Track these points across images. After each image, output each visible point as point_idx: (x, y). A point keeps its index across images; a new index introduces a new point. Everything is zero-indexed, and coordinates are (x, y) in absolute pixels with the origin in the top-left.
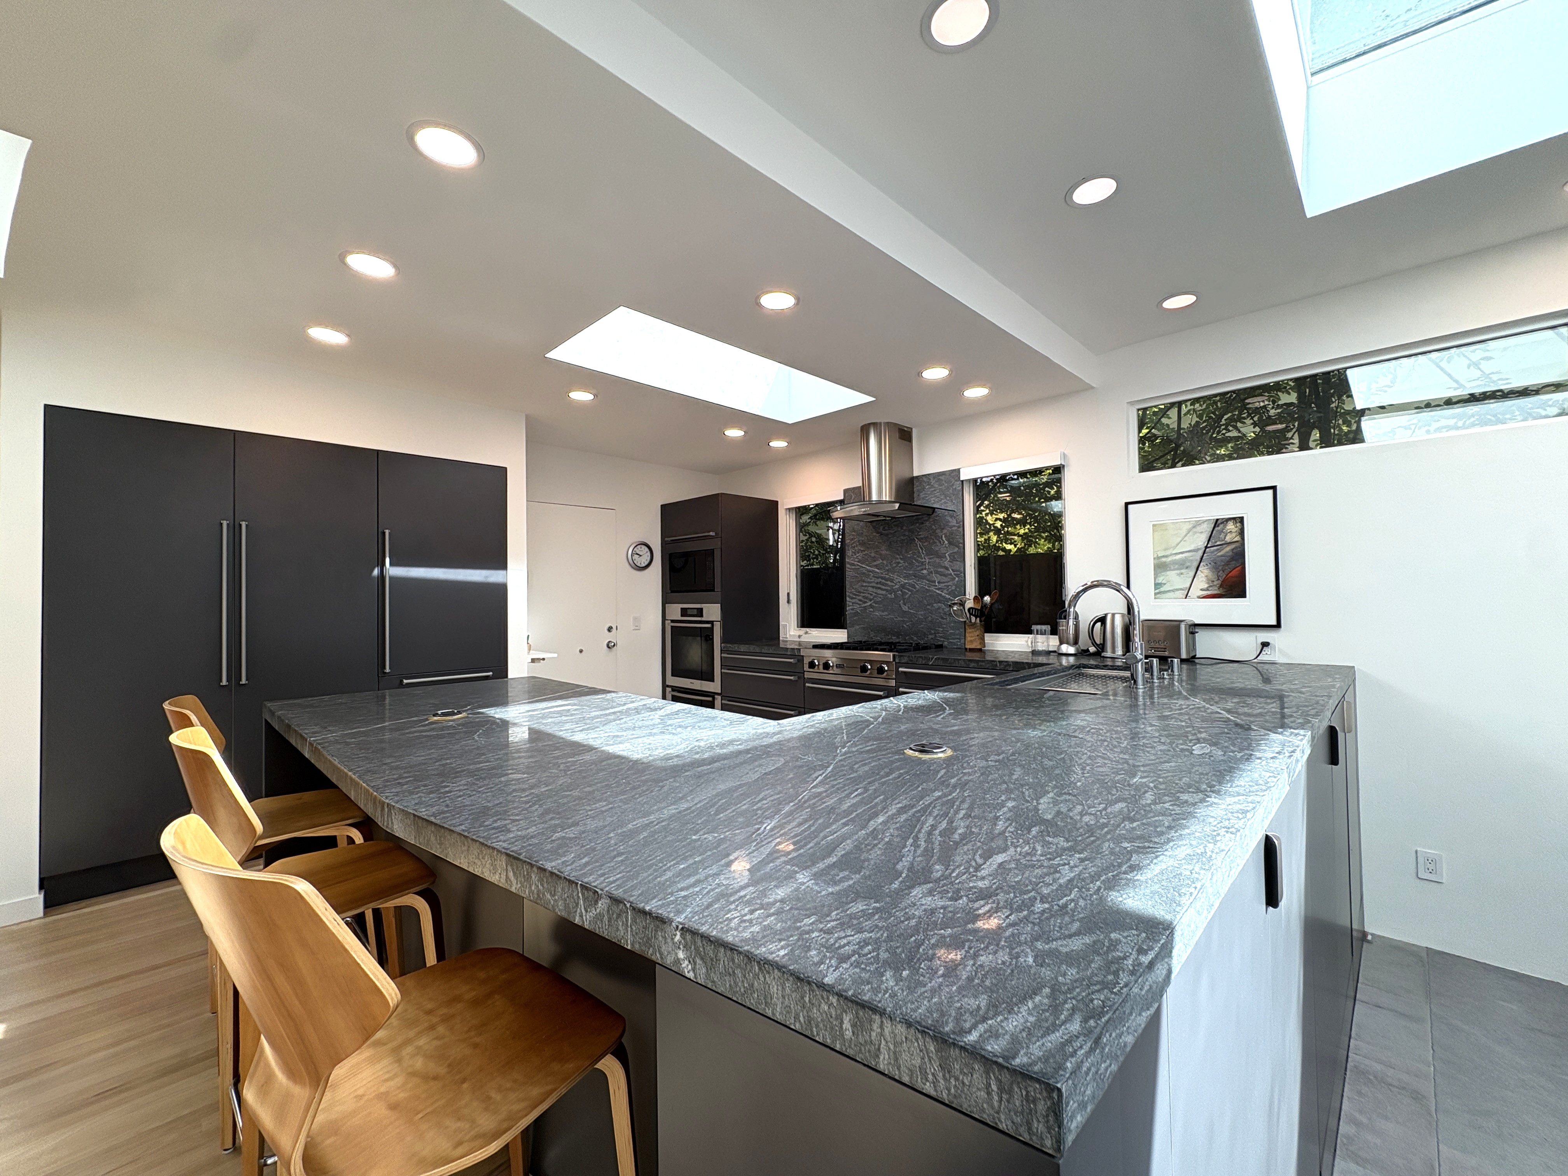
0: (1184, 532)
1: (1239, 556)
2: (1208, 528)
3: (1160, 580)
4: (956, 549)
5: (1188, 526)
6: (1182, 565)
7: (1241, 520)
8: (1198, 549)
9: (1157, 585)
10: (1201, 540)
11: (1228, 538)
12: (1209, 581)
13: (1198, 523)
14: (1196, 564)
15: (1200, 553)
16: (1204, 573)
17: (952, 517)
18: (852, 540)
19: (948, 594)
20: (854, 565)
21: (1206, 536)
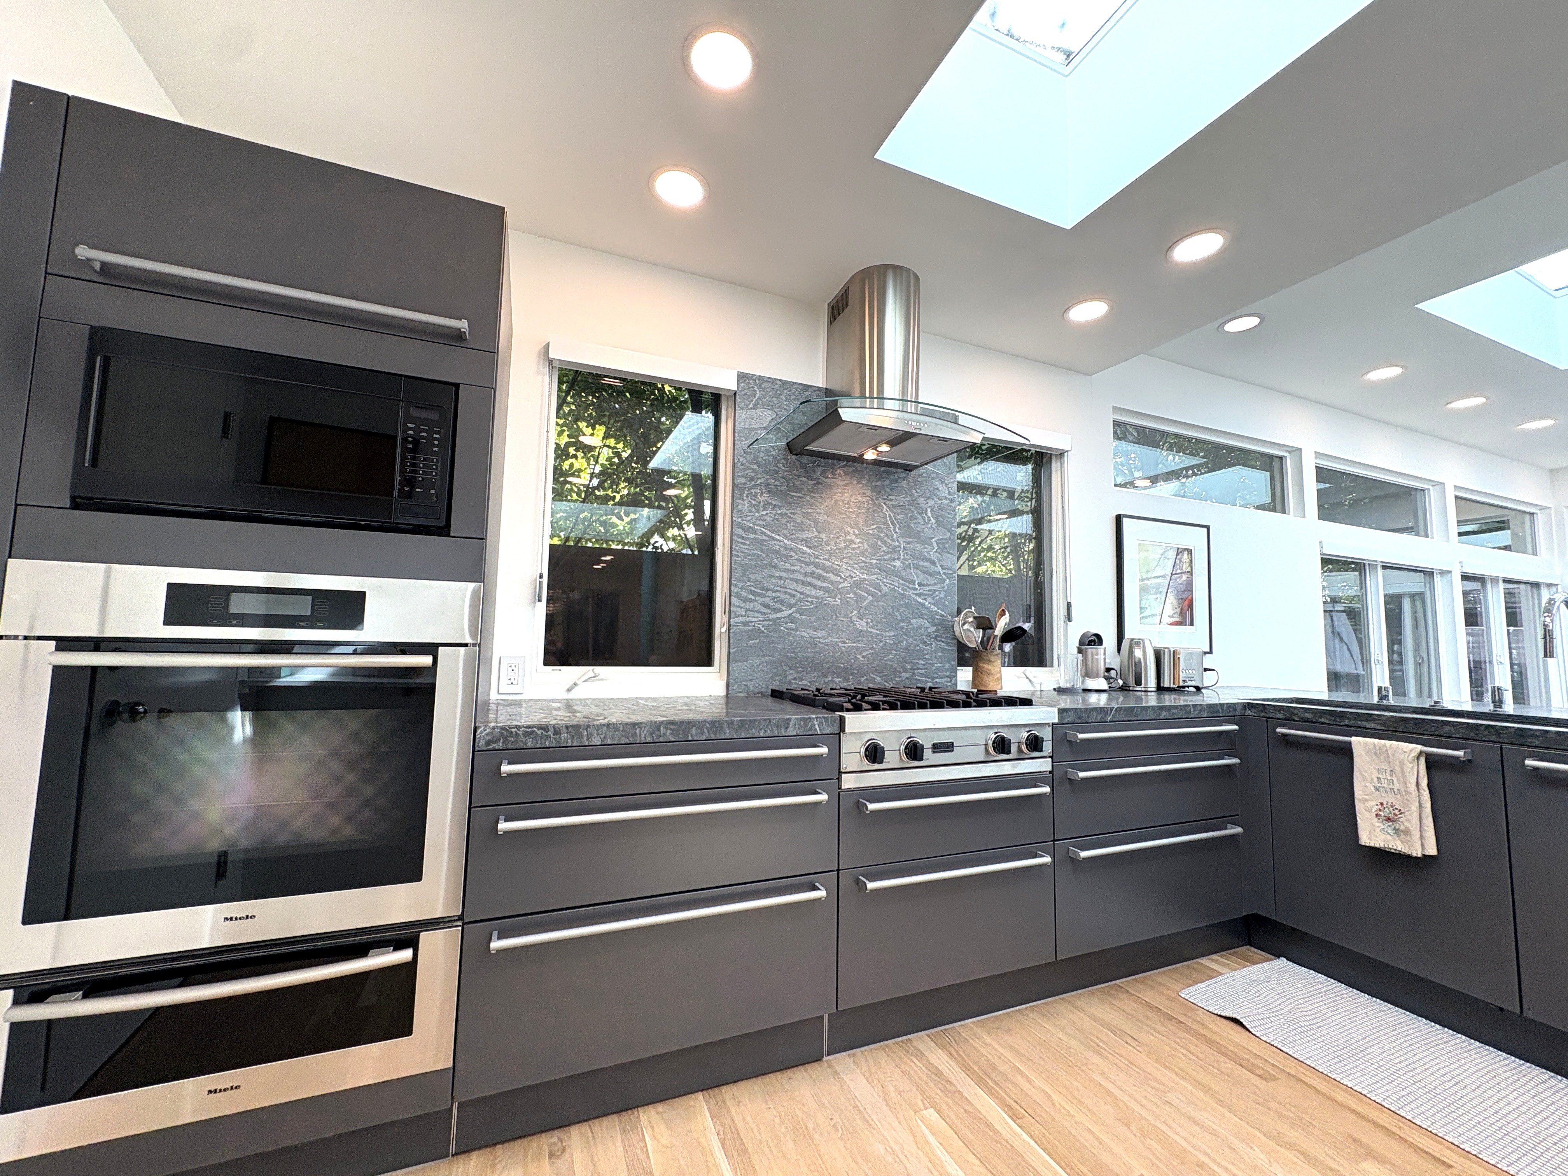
0: (1158, 556)
1: (1190, 585)
2: (1172, 554)
3: (1144, 603)
4: (947, 535)
5: (1161, 551)
6: (1159, 587)
7: (1190, 552)
8: (1166, 576)
9: (1142, 609)
10: (1169, 567)
11: (1184, 569)
12: (1174, 605)
13: (1168, 549)
14: (1165, 589)
15: (1169, 579)
16: (1172, 600)
17: (942, 482)
18: (752, 479)
19: (934, 604)
20: (755, 532)
21: (1171, 562)
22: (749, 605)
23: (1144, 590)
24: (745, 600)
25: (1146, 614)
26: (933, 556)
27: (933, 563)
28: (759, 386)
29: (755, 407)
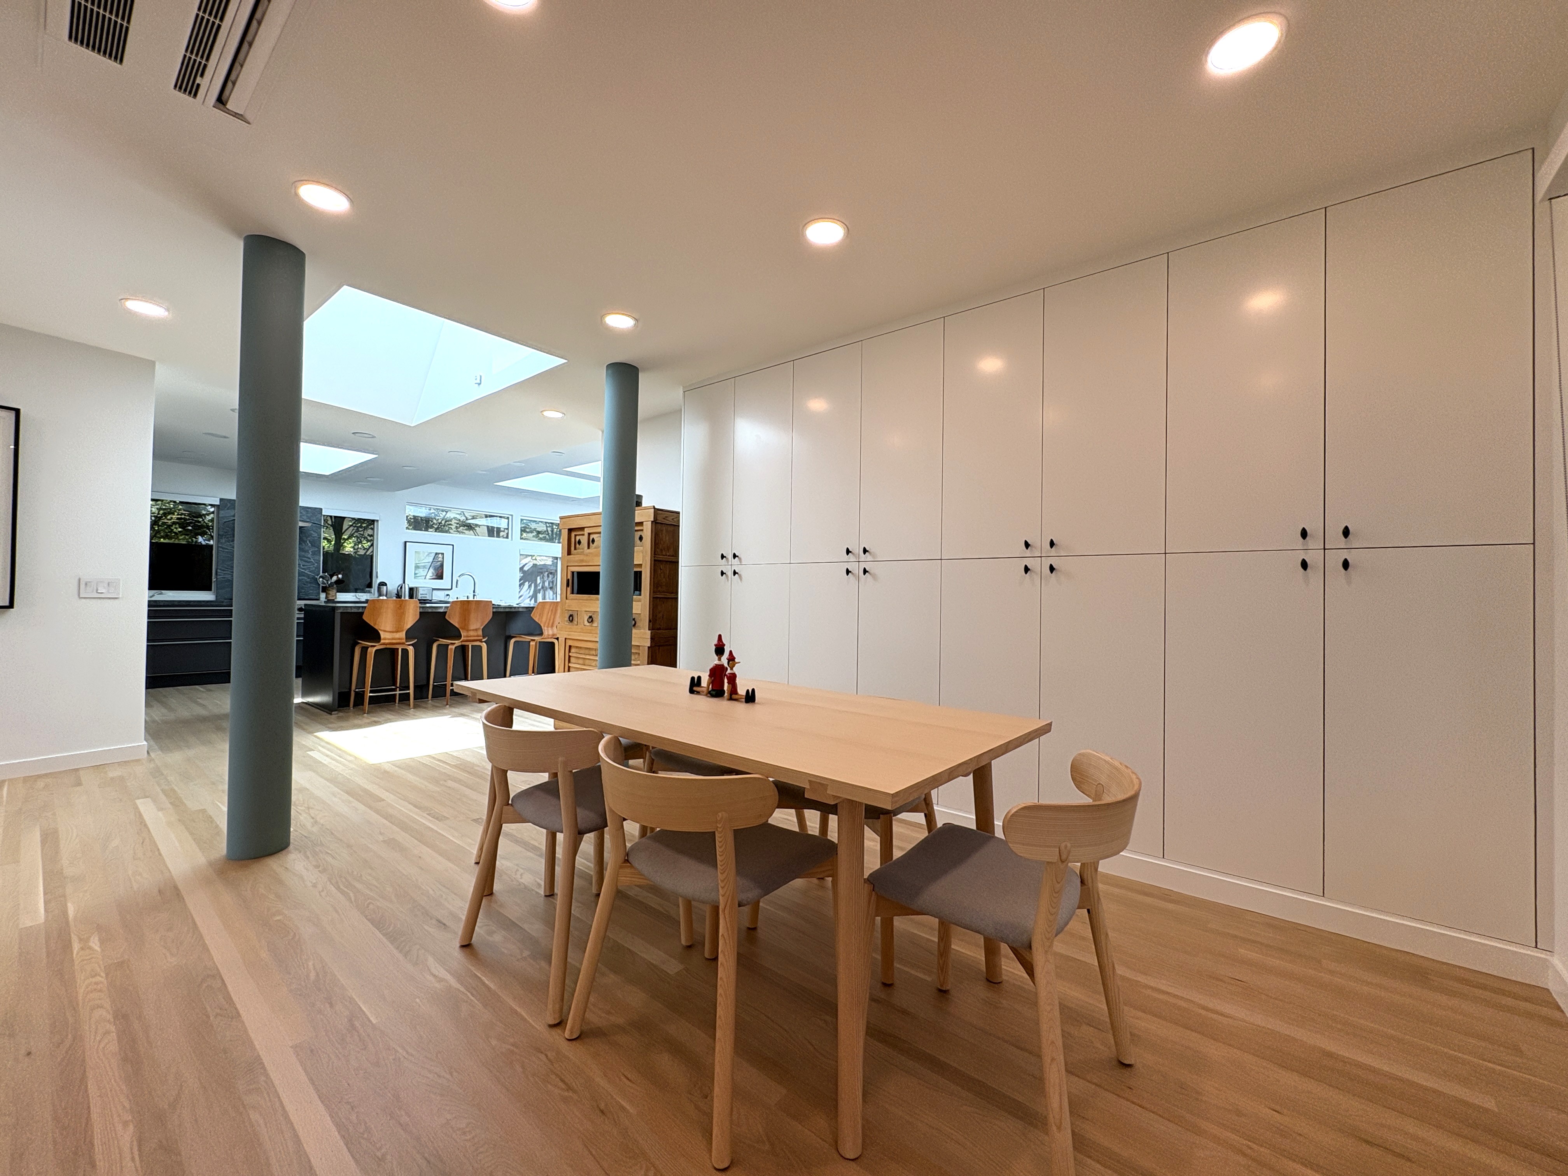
0: (425, 555)
1: (442, 566)
2: (434, 555)
3: (416, 572)
4: (317, 549)
5: (427, 554)
6: (424, 567)
7: (443, 554)
8: (429, 562)
9: (415, 574)
10: (431, 559)
11: (440, 559)
12: (433, 573)
13: (431, 553)
14: (428, 567)
15: (430, 564)
16: (431, 570)
17: (314, 532)
18: (226, 532)
19: (310, 572)
20: (227, 549)
21: (432, 558)
22: (225, 572)
23: (417, 567)
24: (224, 570)
25: (418, 575)
26: (309, 556)
27: (310, 559)
28: (229, 502)
29: (228, 509)
